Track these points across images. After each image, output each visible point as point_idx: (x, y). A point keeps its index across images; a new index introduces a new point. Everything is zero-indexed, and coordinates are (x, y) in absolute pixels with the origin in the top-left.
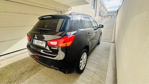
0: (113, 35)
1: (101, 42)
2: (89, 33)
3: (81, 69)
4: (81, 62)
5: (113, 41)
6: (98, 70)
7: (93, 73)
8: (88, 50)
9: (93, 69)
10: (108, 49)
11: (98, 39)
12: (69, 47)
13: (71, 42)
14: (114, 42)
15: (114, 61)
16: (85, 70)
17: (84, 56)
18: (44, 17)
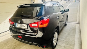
0: (78, 17)
1: (68, 24)
2: (58, 17)
3: (54, 44)
4: (54, 39)
5: (77, 22)
6: (67, 45)
7: (63, 48)
8: (58, 30)
9: (63, 45)
10: (74, 29)
11: (65, 21)
12: (46, 27)
13: (47, 24)
14: (79, 23)
15: (79, 38)
16: (57, 46)
17: (56, 34)
18: (23, 6)
